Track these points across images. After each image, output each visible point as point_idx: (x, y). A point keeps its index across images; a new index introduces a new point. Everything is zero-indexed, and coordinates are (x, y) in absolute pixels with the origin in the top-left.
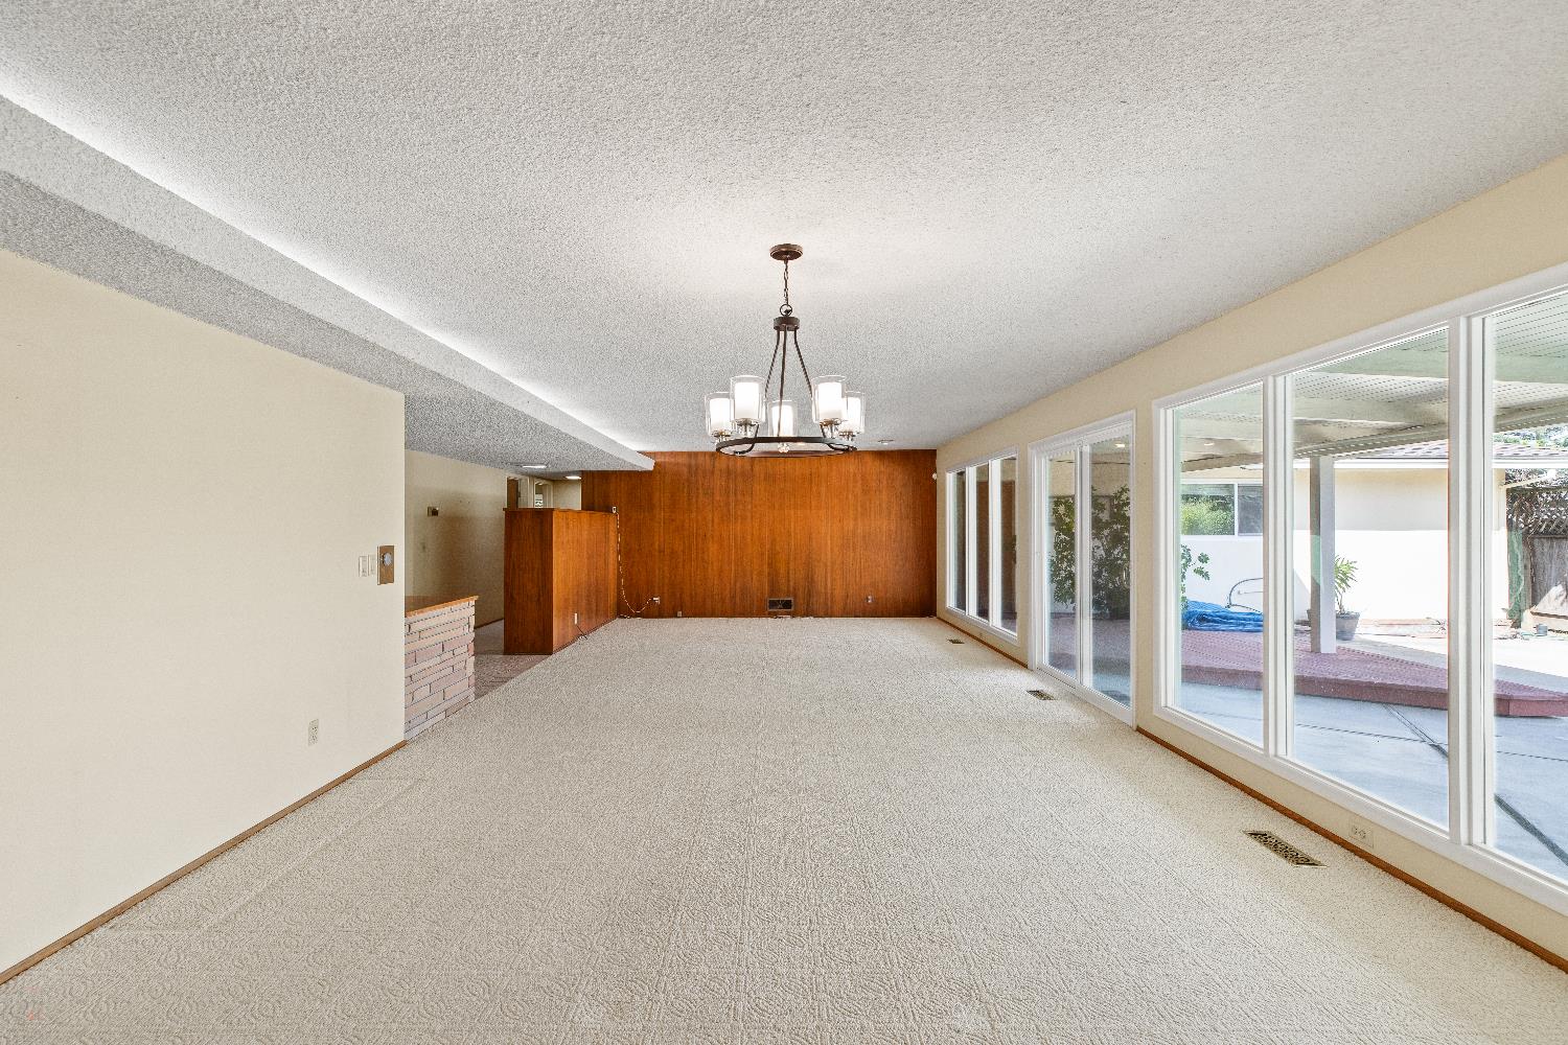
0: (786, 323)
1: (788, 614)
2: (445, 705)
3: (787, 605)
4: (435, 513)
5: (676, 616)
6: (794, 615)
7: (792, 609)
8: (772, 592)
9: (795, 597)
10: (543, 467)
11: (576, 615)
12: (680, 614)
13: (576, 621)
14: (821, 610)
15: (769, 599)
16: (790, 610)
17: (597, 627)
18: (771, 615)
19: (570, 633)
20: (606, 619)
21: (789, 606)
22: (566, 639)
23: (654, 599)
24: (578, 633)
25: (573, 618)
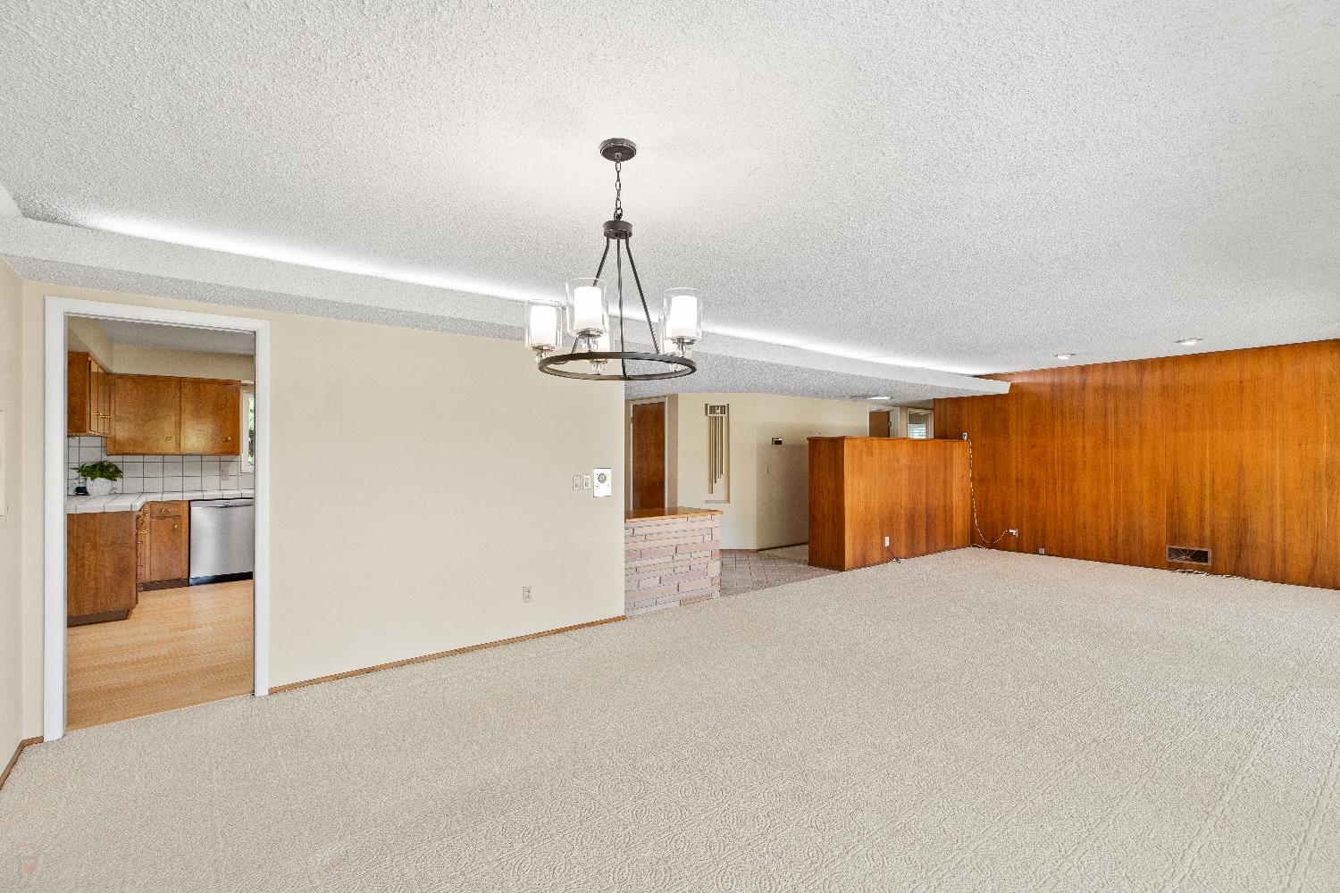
0: (618, 229)
1: (1203, 570)
2: (679, 596)
3: (1200, 556)
4: (778, 443)
5: (1036, 552)
6: (1213, 571)
7: (1210, 564)
8: (1174, 538)
9: (1214, 548)
10: (887, 398)
11: (887, 539)
12: (1042, 550)
13: (887, 544)
14: (1264, 570)
15: (1168, 546)
16: (1204, 564)
17: (928, 552)
18: (1172, 567)
19: (877, 555)
20: (948, 546)
21: (1203, 559)
22: (869, 560)
23: (1011, 531)
24: (891, 555)
25: (883, 542)
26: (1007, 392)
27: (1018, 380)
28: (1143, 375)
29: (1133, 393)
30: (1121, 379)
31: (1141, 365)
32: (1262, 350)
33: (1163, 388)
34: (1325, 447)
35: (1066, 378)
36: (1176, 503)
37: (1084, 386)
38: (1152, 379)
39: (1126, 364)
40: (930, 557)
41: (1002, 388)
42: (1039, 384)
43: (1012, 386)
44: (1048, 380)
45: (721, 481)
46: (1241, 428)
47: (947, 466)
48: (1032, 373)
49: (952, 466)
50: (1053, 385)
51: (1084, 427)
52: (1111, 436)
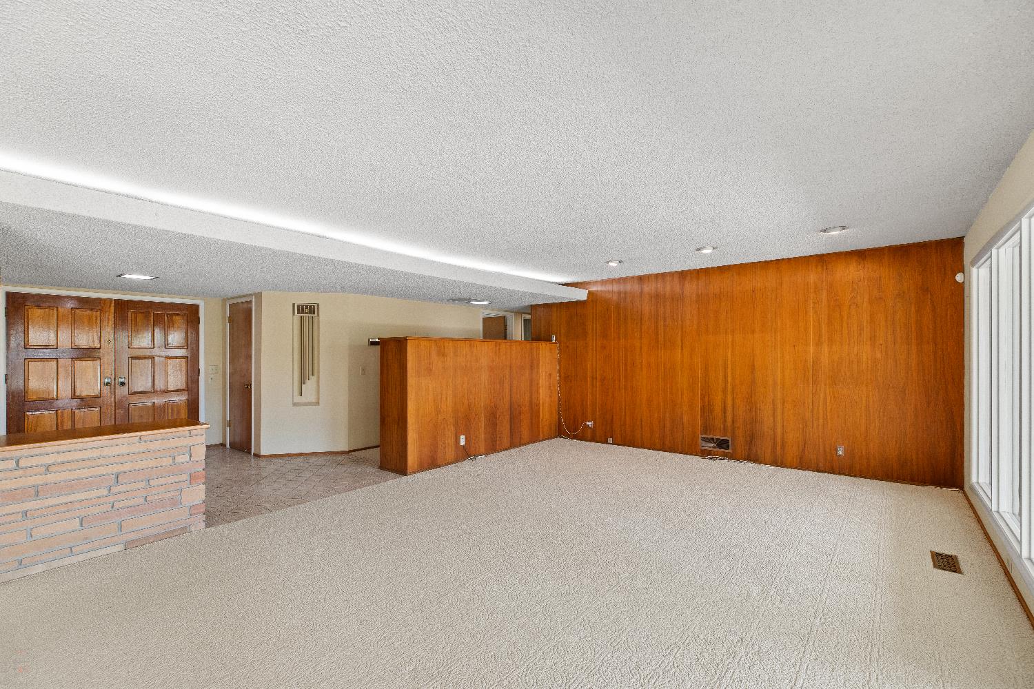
1: (726, 457)
3: (723, 444)
4: (374, 344)
5: (606, 442)
6: (732, 457)
7: (729, 450)
8: (706, 429)
9: (733, 437)
10: (486, 303)
11: (463, 437)
12: (610, 440)
13: (462, 443)
14: (768, 456)
15: (700, 436)
16: (726, 451)
17: (513, 445)
18: (704, 454)
19: (450, 453)
20: (534, 439)
21: (724, 446)
22: (439, 462)
23: (588, 423)
24: (466, 454)
25: (457, 441)
26: (585, 298)
27: (594, 289)
28: (683, 285)
29: (678, 299)
30: (668, 288)
31: (683, 275)
32: (767, 264)
33: (698, 296)
34: (812, 349)
35: (628, 287)
36: (707, 399)
37: (641, 293)
38: (690, 288)
39: (672, 274)
40: (513, 451)
41: (581, 295)
42: (609, 292)
43: (590, 293)
44: (615, 288)
45: (310, 385)
46: (753, 332)
47: (533, 365)
48: (603, 282)
49: (538, 364)
50: (619, 293)
51: (641, 330)
52: (661, 338)
